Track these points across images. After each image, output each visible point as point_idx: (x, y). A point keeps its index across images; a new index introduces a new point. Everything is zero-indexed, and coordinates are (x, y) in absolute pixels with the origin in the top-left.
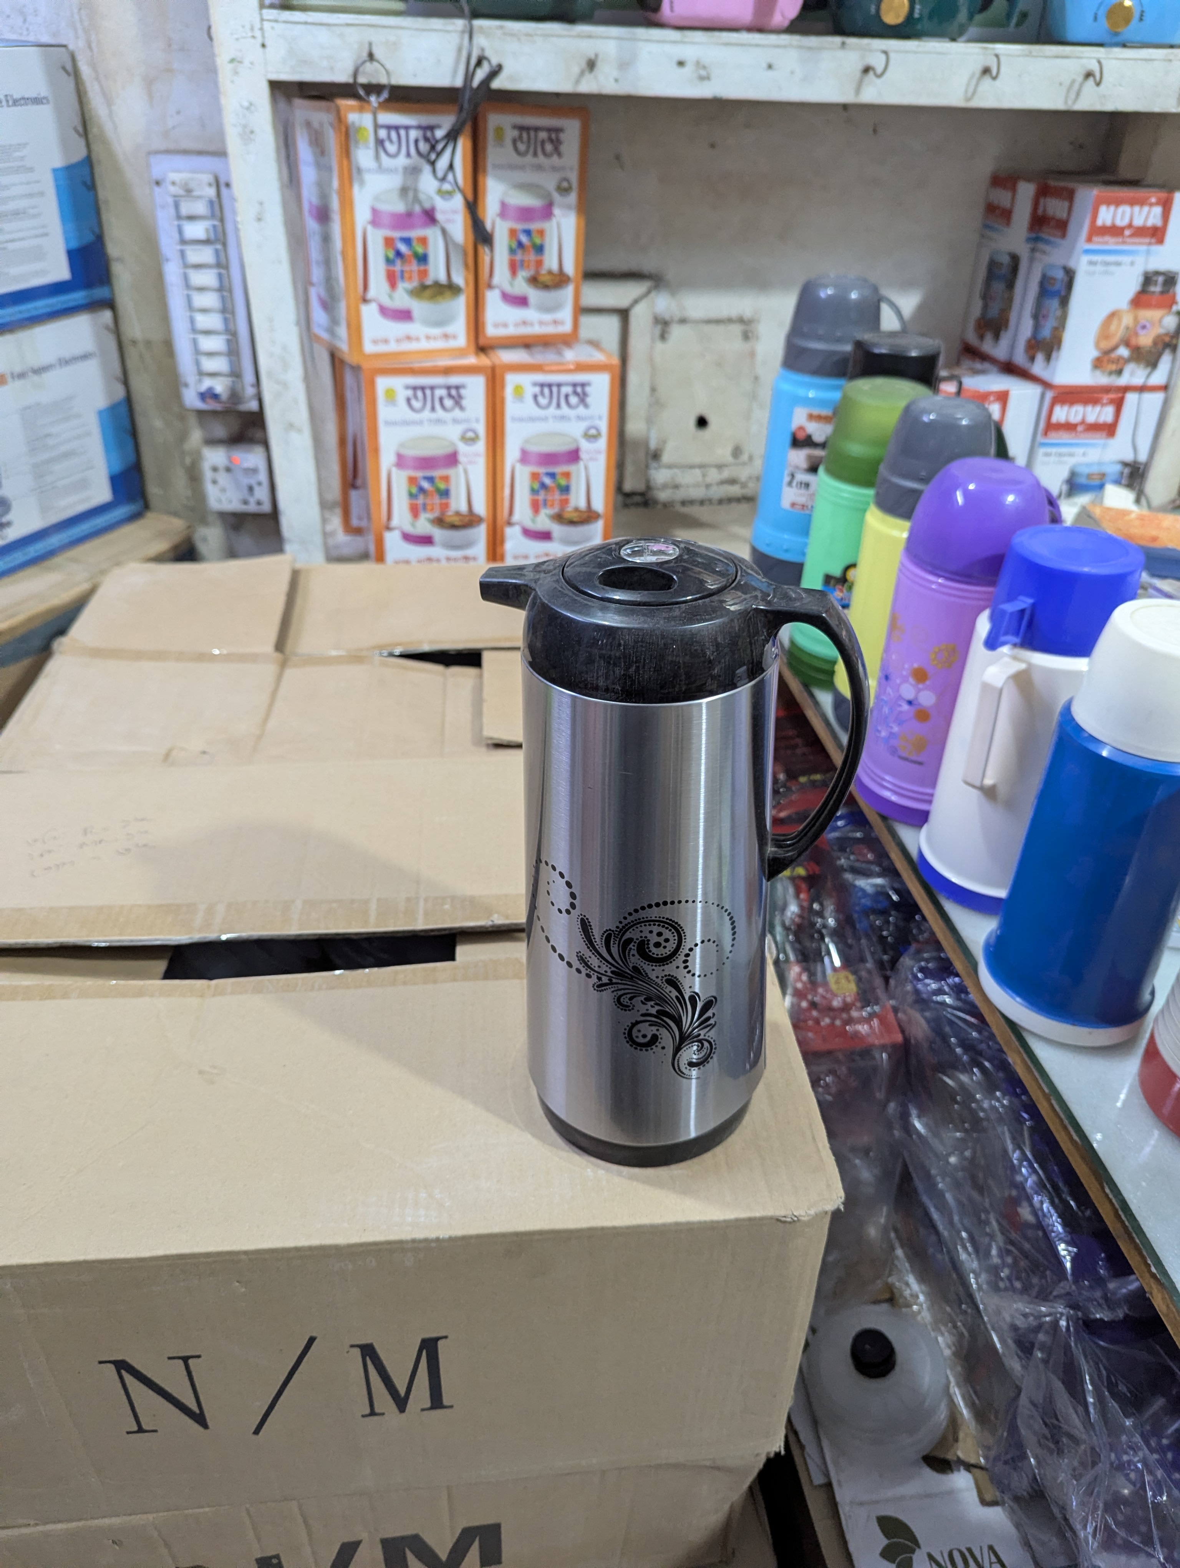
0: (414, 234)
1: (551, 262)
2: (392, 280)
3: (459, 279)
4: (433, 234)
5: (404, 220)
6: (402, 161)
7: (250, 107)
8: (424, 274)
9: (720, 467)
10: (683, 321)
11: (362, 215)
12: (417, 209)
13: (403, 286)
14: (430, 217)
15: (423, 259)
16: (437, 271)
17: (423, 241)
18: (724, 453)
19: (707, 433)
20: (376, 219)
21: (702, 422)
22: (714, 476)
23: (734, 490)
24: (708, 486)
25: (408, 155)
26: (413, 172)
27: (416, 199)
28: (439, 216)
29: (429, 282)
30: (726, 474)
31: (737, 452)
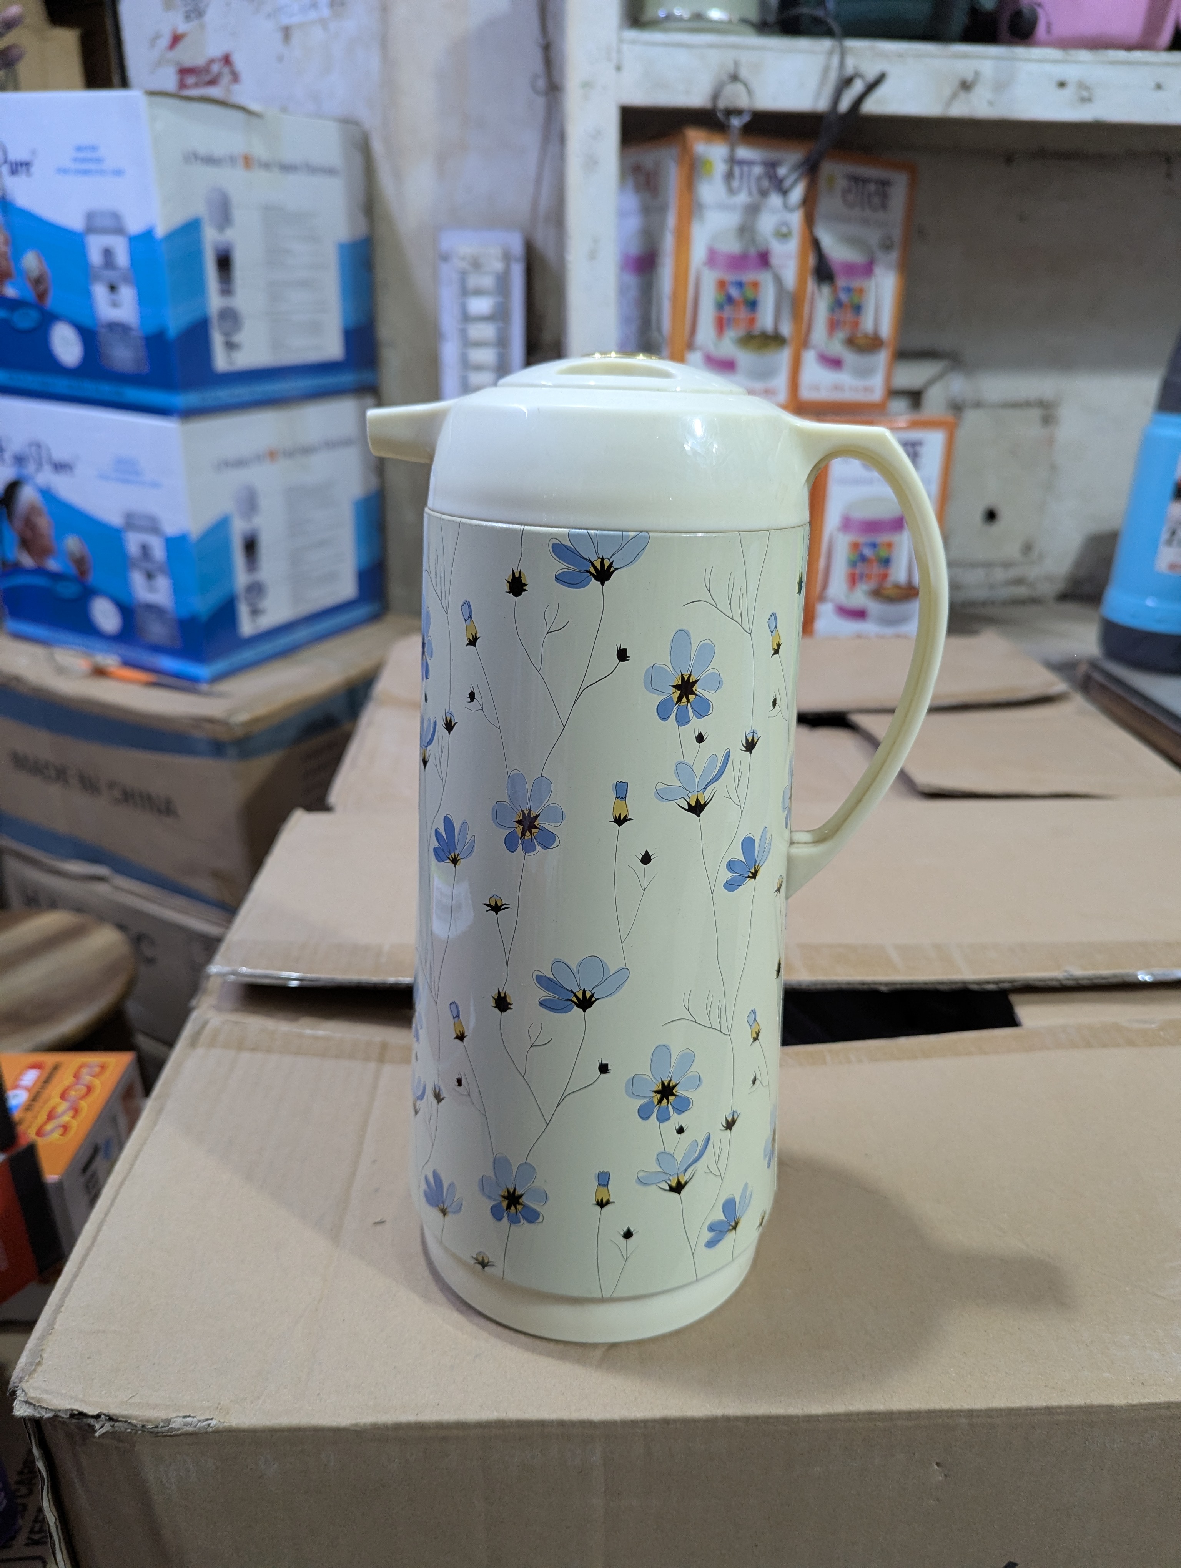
0: (748, 277)
1: (868, 324)
2: (721, 325)
3: (786, 329)
4: (766, 280)
5: (738, 262)
6: (742, 198)
7: (597, 134)
8: (752, 321)
9: (1007, 565)
10: (978, 405)
11: (698, 253)
12: (752, 251)
13: (731, 334)
14: (764, 259)
15: (753, 305)
16: (766, 319)
17: (755, 285)
18: (1012, 550)
19: (996, 528)
20: (712, 258)
21: (991, 516)
22: (1000, 575)
23: (1021, 591)
24: (991, 587)
25: (750, 193)
26: (753, 211)
27: (753, 241)
28: (774, 260)
29: (756, 332)
30: (1013, 573)
31: (1027, 548)
